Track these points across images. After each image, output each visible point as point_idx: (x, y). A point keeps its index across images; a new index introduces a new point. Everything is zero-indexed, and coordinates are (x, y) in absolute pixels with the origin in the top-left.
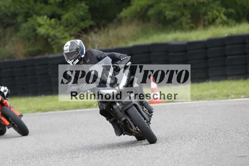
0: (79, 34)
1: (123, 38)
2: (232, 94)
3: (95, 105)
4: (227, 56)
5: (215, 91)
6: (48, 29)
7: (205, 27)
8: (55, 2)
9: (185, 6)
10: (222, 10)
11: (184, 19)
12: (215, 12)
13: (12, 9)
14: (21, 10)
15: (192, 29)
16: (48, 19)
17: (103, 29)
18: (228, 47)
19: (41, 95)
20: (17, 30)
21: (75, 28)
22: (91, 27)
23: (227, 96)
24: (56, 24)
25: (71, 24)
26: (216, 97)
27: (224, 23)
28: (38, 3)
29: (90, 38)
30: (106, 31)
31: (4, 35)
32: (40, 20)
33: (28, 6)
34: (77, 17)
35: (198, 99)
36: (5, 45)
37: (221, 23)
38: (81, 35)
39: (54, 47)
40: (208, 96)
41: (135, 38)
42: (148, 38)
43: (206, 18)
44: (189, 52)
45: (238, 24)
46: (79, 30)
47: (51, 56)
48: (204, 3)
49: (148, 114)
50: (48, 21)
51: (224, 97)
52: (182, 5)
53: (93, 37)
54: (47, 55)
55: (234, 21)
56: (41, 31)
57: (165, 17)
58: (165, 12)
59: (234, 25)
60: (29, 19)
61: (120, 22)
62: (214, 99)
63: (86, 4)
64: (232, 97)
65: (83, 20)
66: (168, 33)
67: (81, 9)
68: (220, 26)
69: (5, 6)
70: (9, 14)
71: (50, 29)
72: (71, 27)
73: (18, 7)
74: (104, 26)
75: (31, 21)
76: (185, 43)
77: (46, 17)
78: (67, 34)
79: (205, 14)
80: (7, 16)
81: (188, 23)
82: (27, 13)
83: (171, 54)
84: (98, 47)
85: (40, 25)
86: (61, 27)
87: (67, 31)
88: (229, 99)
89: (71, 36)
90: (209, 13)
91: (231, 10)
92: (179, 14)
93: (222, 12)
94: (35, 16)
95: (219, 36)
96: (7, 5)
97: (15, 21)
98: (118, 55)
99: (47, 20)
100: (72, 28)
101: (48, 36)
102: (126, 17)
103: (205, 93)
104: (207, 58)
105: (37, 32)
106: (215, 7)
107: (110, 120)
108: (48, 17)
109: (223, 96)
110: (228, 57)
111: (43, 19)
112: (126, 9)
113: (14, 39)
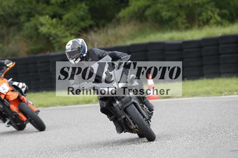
0: (79, 33)
1: (121, 37)
2: (226, 91)
3: (94, 101)
4: (221, 54)
5: (209, 88)
6: (49, 29)
7: (200, 27)
8: (56, 2)
9: (181, 7)
10: (216, 11)
11: (179, 20)
12: (209, 13)
13: (15, 9)
14: (24, 11)
15: (187, 28)
16: (50, 19)
17: (102, 28)
18: (222, 46)
19: (42, 91)
20: (20, 29)
21: (75, 27)
22: (91, 27)
23: (221, 93)
24: (57, 23)
25: (71, 24)
26: (210, 93)
27: (218, 23)
28: (41, 4)
29: (89, 37)
30: (105, 30)
31: (8, 34)
32: (42, 19)
33: (31, 6)
34: (77, 17)
35: (193, 96)
36: (8, 43)
37: (215, 23)
38: (81, 34)
39: (55, 45)
40: (202, 93)
41: (133, 37)
42: (145, 37)
43: (201, 18)
44: (185, 50)
45: (231, 24)
46: (79, 29)
47: (52, 54)
48: (198, 4)
49: (148, 112)
50: (50, 21)
51: (218, 94)
52: (178, 6)
53: (93, 36)
54: (48, 53)
55: (228, 22)
56: (43, 30)
57: (161, 17)
58: (162, 12)
59: (228, 25)
60: (32, 19)
61: (119, 21)
62: (208, 95)
63: (86, 5)
64: (225, 94)
65: (83, 20)
66: (164, 33)
67: (82, 9)
68: (215, 26)
69: (9, 7)
70: (12, 14)
71: (52, 28)
72: (71, 26)
73: (21, 7)
74: (104, 26)
75: (33, 21)
76: (181, 42)
77: (47, 17)
78: (67, 33)
79: (200, 14)
80: (10, 15)
81: (183, 23)
82: (30, 13)
83: (167, 52)
84: (98, 45)
85: (42, 25)
86: (63, 26)
87: (68, 30)
88: (222, 95)
89: (72, 35)
90: (204, 14)
91: (225, 11)
92: (175, 14)
93: (216, 13)
94: (37, 16)
95: (213, 36)
96: (11, 5)
97: (18, 21)
98: (118, 53)
99: (48, 19)
100: (73, 27)
101: (50, 35)
102: (124, 17)
103: (200, 90)
104: (201, 57)
105: (39, 31)
106: (210, 8)
107: (111, 118)
108: (50, 16)
109: (216, 93)
110: (222, 56)
111: (45, 18)
112: (124, 9)
113: (17, 37)
